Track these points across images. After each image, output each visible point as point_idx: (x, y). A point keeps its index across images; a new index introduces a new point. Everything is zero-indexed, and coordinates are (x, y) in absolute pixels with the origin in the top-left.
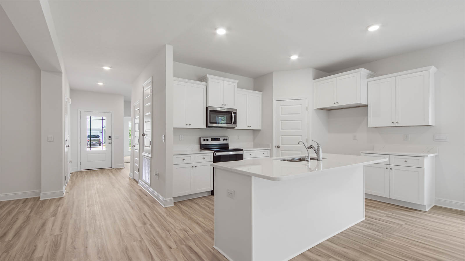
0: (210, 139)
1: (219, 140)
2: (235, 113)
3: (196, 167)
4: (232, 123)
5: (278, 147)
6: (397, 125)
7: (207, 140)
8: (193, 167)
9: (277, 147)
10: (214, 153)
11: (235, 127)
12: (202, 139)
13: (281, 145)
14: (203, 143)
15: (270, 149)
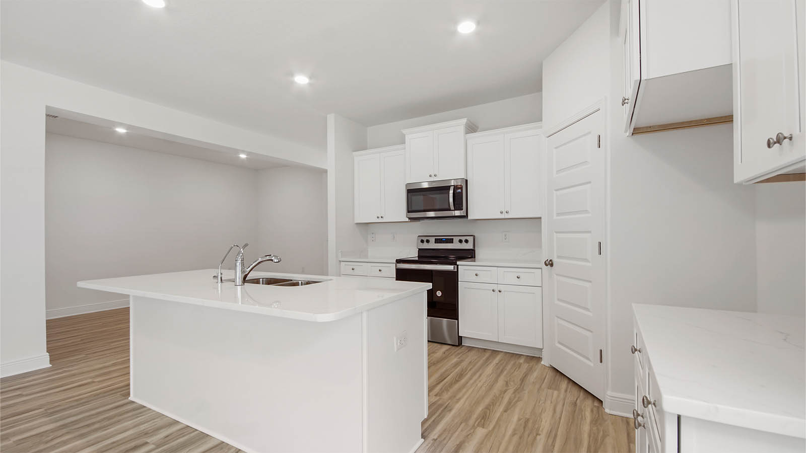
0: (432, 240)
1: (450, 241)
2: (459, 187)
4: (452, 208)
7: (428, 241)
13: (555, 260)
14: (420, 246)
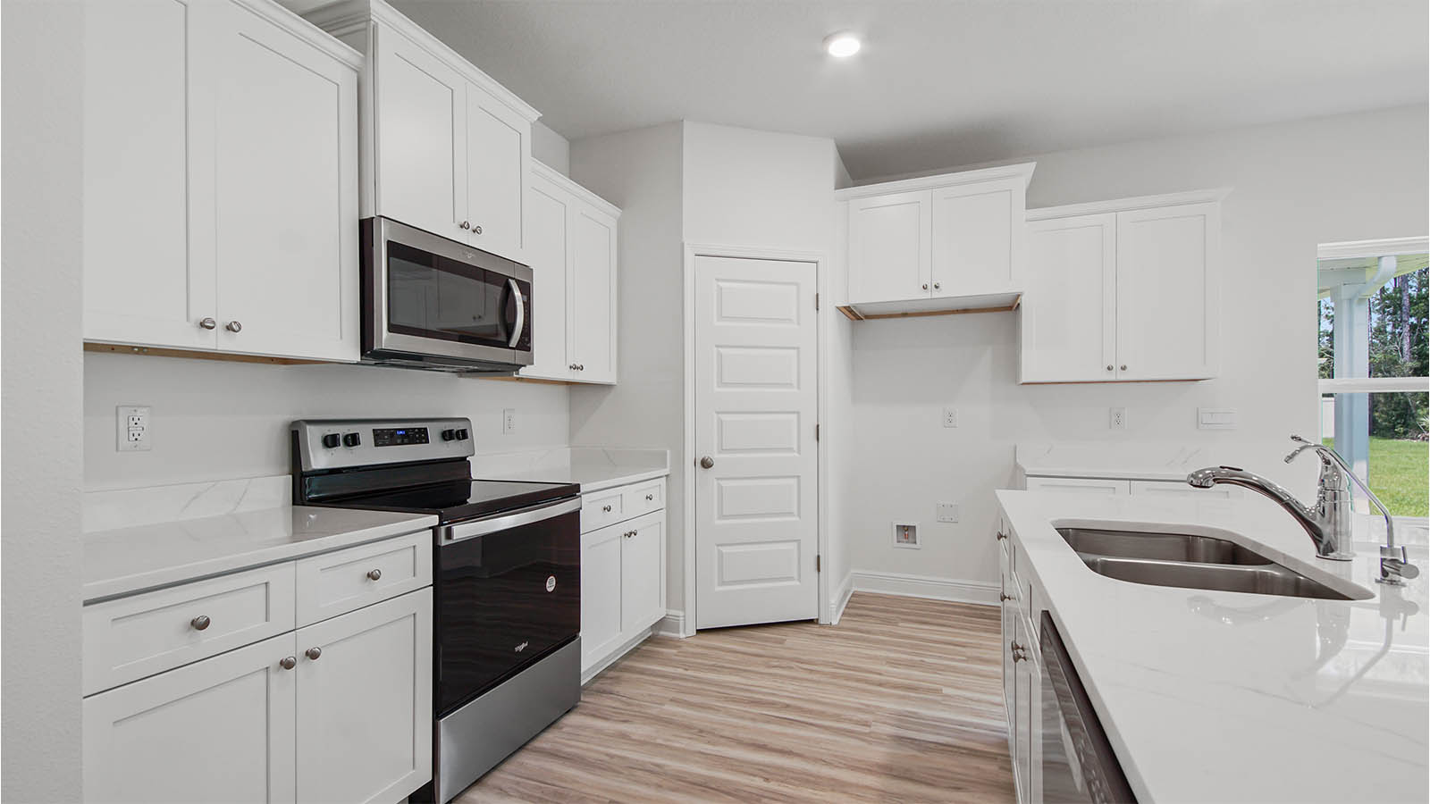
0: (366, 434)
1: (418, 436)
2: (526, 289)
3: (313, 655)
4: (513, 343)
5: (706, 464)
6: (1122, 376)
7: (352, 440)
8: (287, 665)
9: (698, 464)
10: (443, 528)
11: (518, 367)
12: (313, 436)
13: (715, 456)
14: (319, 459)
15: (667, 476)
